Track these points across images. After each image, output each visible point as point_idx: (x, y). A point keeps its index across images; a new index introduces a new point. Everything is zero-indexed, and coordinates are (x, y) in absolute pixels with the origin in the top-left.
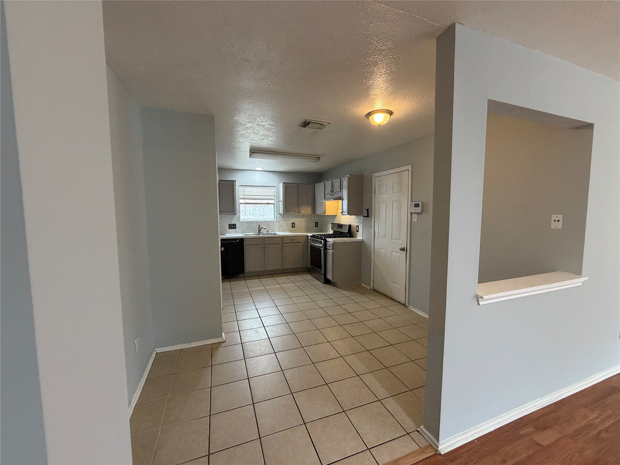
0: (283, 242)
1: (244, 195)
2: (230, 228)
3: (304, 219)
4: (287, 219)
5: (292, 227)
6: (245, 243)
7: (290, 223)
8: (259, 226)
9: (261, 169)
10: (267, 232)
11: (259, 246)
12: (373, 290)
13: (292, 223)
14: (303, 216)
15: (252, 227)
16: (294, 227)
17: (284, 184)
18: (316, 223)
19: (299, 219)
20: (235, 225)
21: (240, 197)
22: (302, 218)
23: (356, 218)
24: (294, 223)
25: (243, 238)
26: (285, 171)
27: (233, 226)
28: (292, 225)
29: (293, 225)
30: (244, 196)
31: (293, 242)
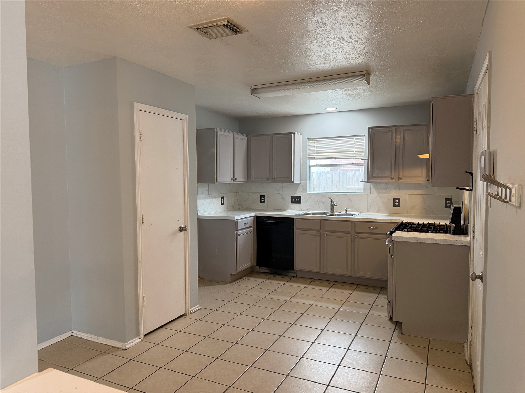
1: (315, 153)
2: (293, 202)
3: (420, 192)
4: (384, 191)
5: (395, 206)
7: (389, 197)
8: (332, 202)
9: (333, 110)
10: (346, 211)
11: (316, 232)
13: (395, 199)
14: (417, 186)
15: (323, 203)
16: (399, 206)
17: (370, 129)
18: (446, 200)
19: (410, 192)
20: (300, 197)
21: (308, 157)
22: (416, 188)
24: (399, 199)
27: (296, 200)
28: (394, 202)
29: (397, 202)
30: (314, 154)
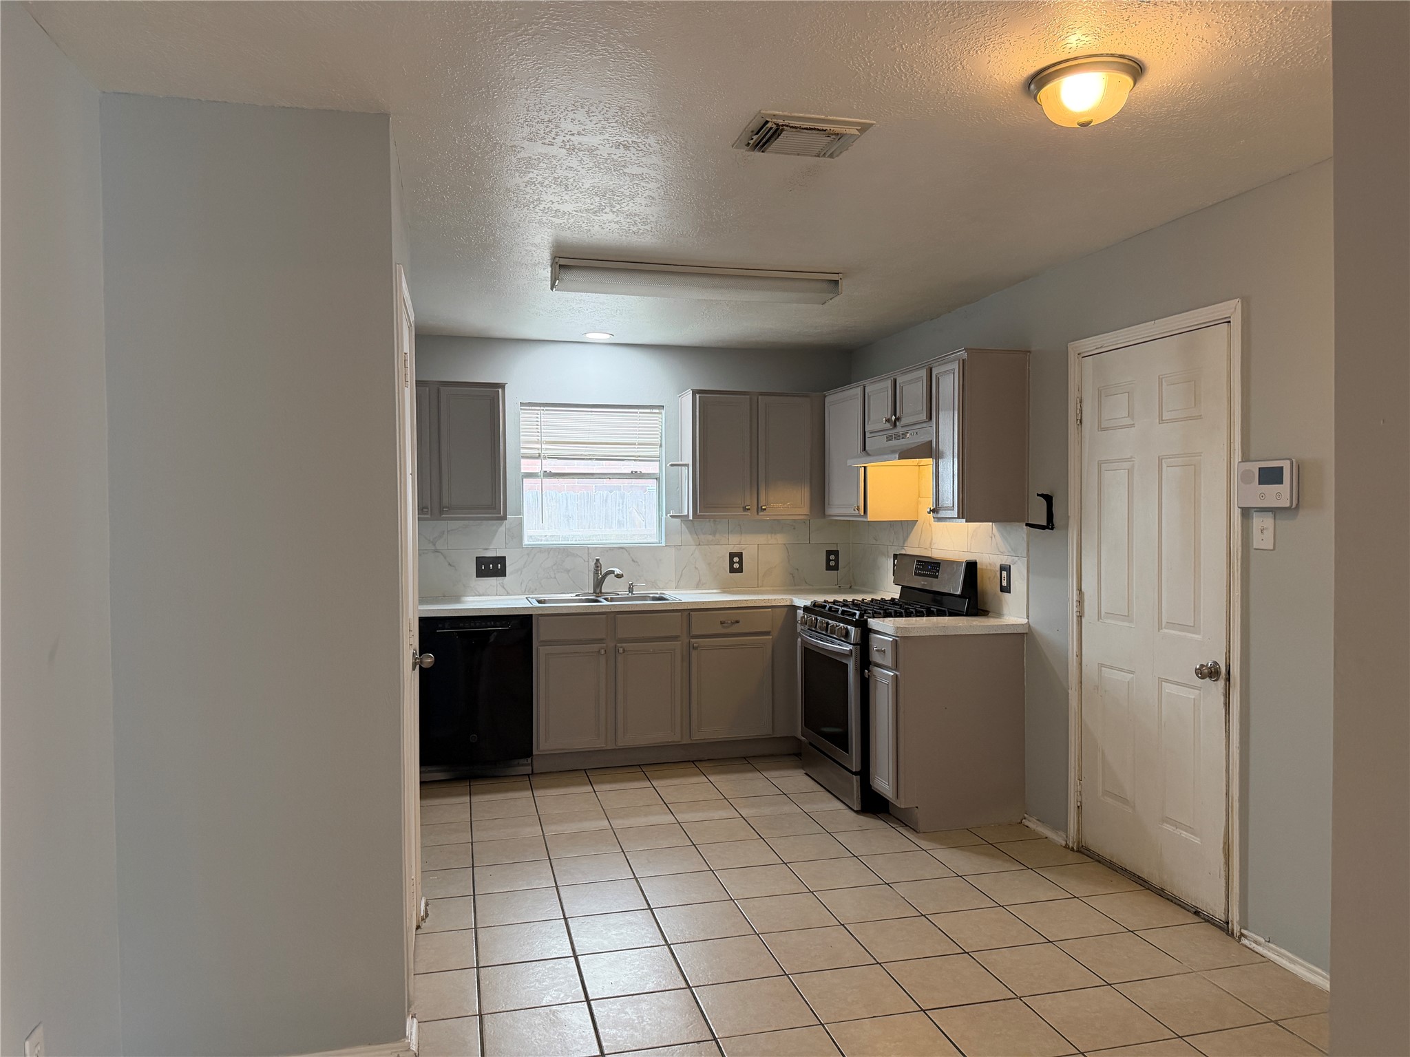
0: (694, 632)
1: (541, 443)
2: (480, 574)
3: (780, 539)
4: (710, 538)
5: (732, 570)
6: (540, 634)
7: (723, 552)
8: (598, 564)
9: (604, 337)
10: (631, 589)
11: (596, 647)
12: (1078, 851)
13: (732, 555)
14: (776, 526)
15: (568, 571)
16: (740, 570)
17: (698, 396)
18: (829, 553)
19: (762, 539)
20: (502, 560)
21: (522, 451)
22: (773, 531)
23: (999, 531)
24: (740, 555)
25: (531, 615)
26: (705, 344)
27: (492, 567)
28: (732, 563)
29: (736, 563)
30: (539, 446)
31: (735, 629)
